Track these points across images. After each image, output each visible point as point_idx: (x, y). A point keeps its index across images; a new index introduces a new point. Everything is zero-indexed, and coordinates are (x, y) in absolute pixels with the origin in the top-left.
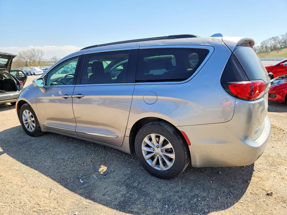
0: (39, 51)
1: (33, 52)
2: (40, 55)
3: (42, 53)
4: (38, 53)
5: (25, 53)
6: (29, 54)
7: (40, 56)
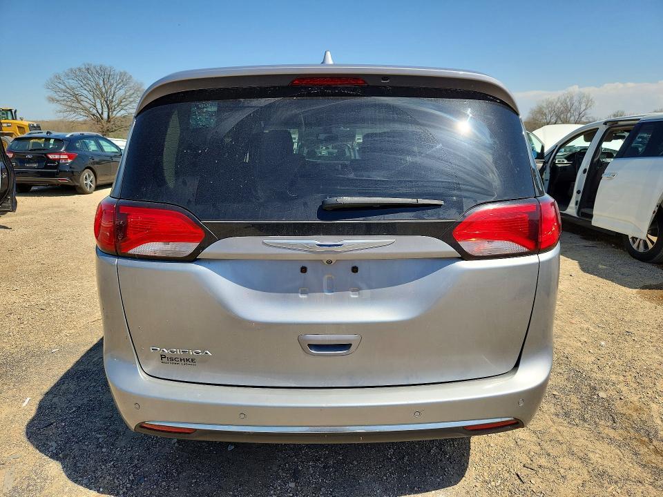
0: (584, 97)
1: (568, 100)
2: (583, 107)
3: (589, 103)
4: (580, 103)
5: (550, 104)
6: (559, 105)
7: (582, 110)
